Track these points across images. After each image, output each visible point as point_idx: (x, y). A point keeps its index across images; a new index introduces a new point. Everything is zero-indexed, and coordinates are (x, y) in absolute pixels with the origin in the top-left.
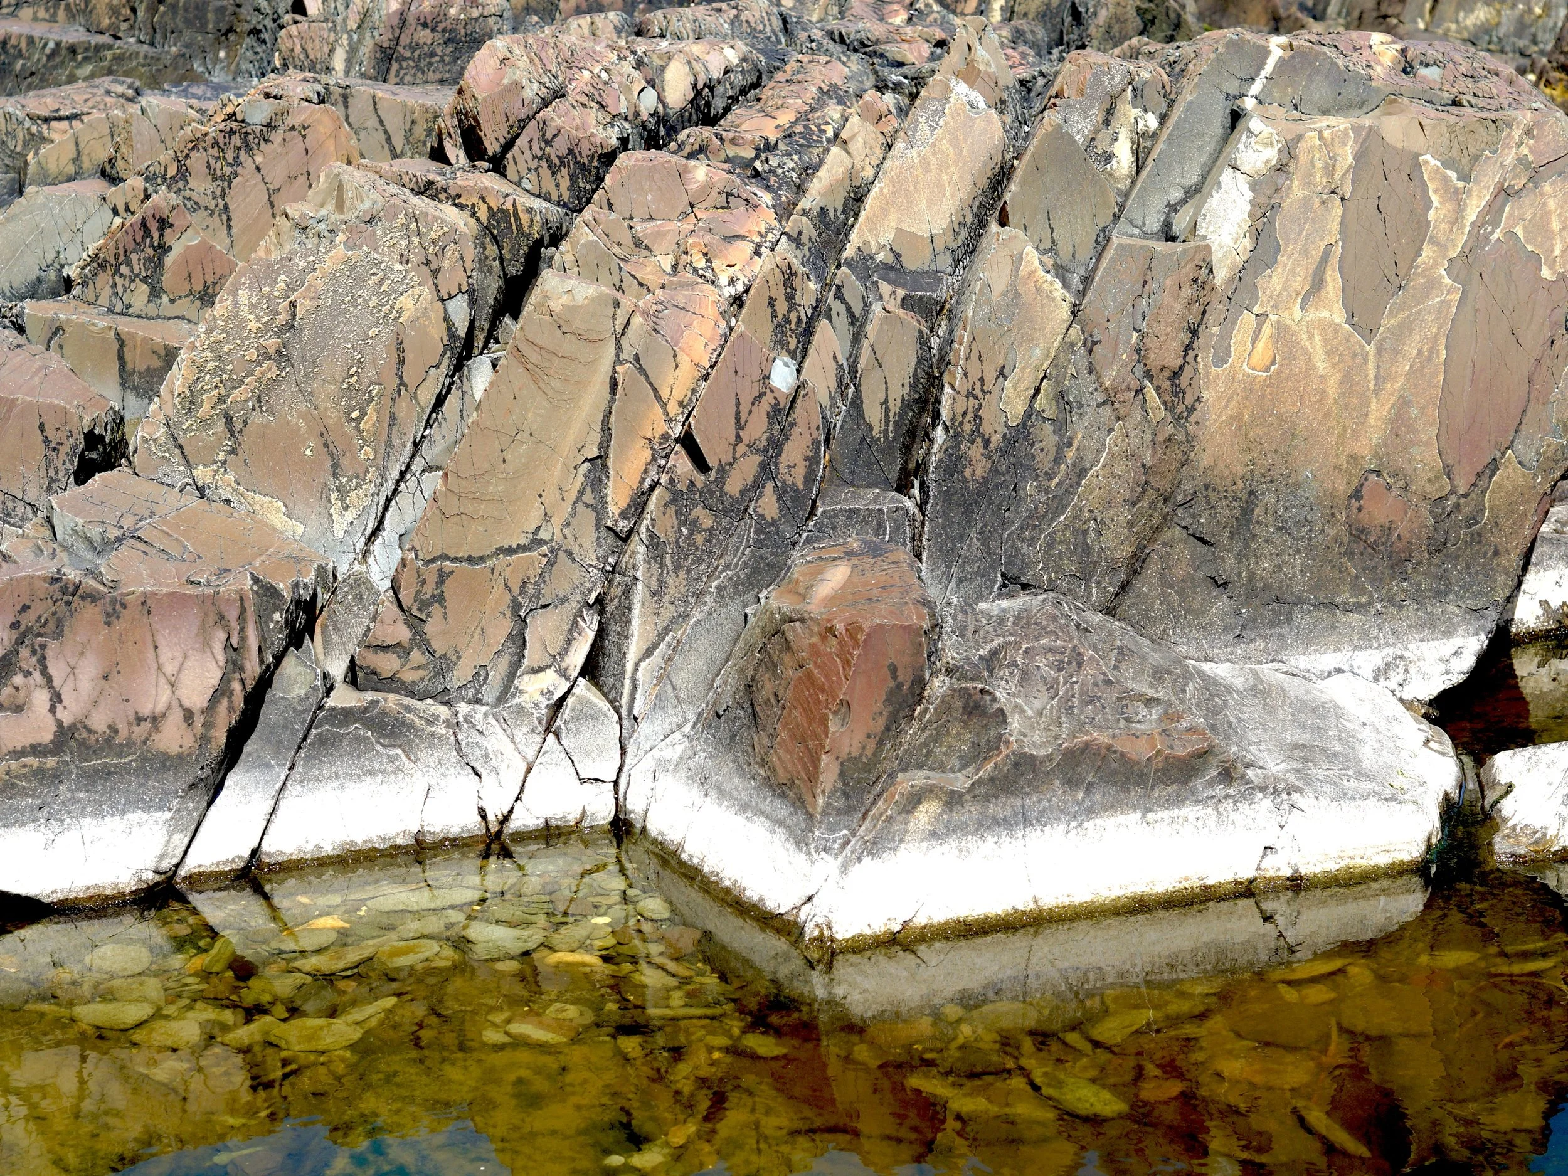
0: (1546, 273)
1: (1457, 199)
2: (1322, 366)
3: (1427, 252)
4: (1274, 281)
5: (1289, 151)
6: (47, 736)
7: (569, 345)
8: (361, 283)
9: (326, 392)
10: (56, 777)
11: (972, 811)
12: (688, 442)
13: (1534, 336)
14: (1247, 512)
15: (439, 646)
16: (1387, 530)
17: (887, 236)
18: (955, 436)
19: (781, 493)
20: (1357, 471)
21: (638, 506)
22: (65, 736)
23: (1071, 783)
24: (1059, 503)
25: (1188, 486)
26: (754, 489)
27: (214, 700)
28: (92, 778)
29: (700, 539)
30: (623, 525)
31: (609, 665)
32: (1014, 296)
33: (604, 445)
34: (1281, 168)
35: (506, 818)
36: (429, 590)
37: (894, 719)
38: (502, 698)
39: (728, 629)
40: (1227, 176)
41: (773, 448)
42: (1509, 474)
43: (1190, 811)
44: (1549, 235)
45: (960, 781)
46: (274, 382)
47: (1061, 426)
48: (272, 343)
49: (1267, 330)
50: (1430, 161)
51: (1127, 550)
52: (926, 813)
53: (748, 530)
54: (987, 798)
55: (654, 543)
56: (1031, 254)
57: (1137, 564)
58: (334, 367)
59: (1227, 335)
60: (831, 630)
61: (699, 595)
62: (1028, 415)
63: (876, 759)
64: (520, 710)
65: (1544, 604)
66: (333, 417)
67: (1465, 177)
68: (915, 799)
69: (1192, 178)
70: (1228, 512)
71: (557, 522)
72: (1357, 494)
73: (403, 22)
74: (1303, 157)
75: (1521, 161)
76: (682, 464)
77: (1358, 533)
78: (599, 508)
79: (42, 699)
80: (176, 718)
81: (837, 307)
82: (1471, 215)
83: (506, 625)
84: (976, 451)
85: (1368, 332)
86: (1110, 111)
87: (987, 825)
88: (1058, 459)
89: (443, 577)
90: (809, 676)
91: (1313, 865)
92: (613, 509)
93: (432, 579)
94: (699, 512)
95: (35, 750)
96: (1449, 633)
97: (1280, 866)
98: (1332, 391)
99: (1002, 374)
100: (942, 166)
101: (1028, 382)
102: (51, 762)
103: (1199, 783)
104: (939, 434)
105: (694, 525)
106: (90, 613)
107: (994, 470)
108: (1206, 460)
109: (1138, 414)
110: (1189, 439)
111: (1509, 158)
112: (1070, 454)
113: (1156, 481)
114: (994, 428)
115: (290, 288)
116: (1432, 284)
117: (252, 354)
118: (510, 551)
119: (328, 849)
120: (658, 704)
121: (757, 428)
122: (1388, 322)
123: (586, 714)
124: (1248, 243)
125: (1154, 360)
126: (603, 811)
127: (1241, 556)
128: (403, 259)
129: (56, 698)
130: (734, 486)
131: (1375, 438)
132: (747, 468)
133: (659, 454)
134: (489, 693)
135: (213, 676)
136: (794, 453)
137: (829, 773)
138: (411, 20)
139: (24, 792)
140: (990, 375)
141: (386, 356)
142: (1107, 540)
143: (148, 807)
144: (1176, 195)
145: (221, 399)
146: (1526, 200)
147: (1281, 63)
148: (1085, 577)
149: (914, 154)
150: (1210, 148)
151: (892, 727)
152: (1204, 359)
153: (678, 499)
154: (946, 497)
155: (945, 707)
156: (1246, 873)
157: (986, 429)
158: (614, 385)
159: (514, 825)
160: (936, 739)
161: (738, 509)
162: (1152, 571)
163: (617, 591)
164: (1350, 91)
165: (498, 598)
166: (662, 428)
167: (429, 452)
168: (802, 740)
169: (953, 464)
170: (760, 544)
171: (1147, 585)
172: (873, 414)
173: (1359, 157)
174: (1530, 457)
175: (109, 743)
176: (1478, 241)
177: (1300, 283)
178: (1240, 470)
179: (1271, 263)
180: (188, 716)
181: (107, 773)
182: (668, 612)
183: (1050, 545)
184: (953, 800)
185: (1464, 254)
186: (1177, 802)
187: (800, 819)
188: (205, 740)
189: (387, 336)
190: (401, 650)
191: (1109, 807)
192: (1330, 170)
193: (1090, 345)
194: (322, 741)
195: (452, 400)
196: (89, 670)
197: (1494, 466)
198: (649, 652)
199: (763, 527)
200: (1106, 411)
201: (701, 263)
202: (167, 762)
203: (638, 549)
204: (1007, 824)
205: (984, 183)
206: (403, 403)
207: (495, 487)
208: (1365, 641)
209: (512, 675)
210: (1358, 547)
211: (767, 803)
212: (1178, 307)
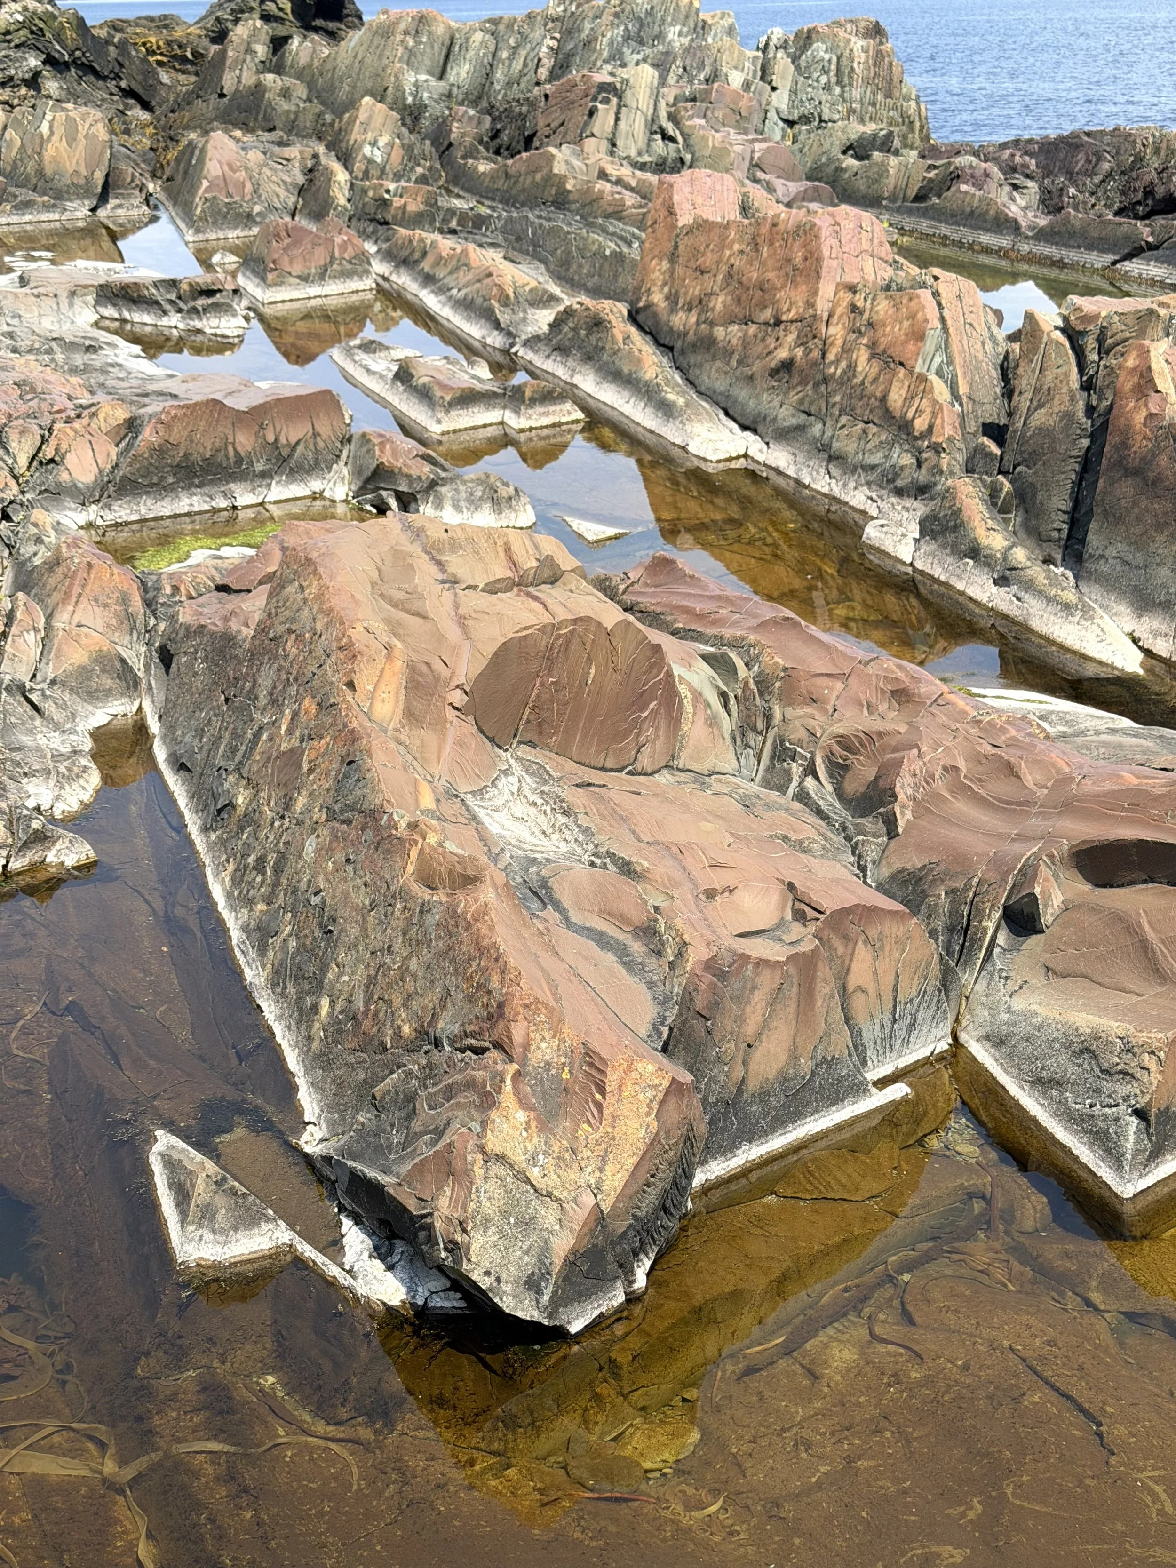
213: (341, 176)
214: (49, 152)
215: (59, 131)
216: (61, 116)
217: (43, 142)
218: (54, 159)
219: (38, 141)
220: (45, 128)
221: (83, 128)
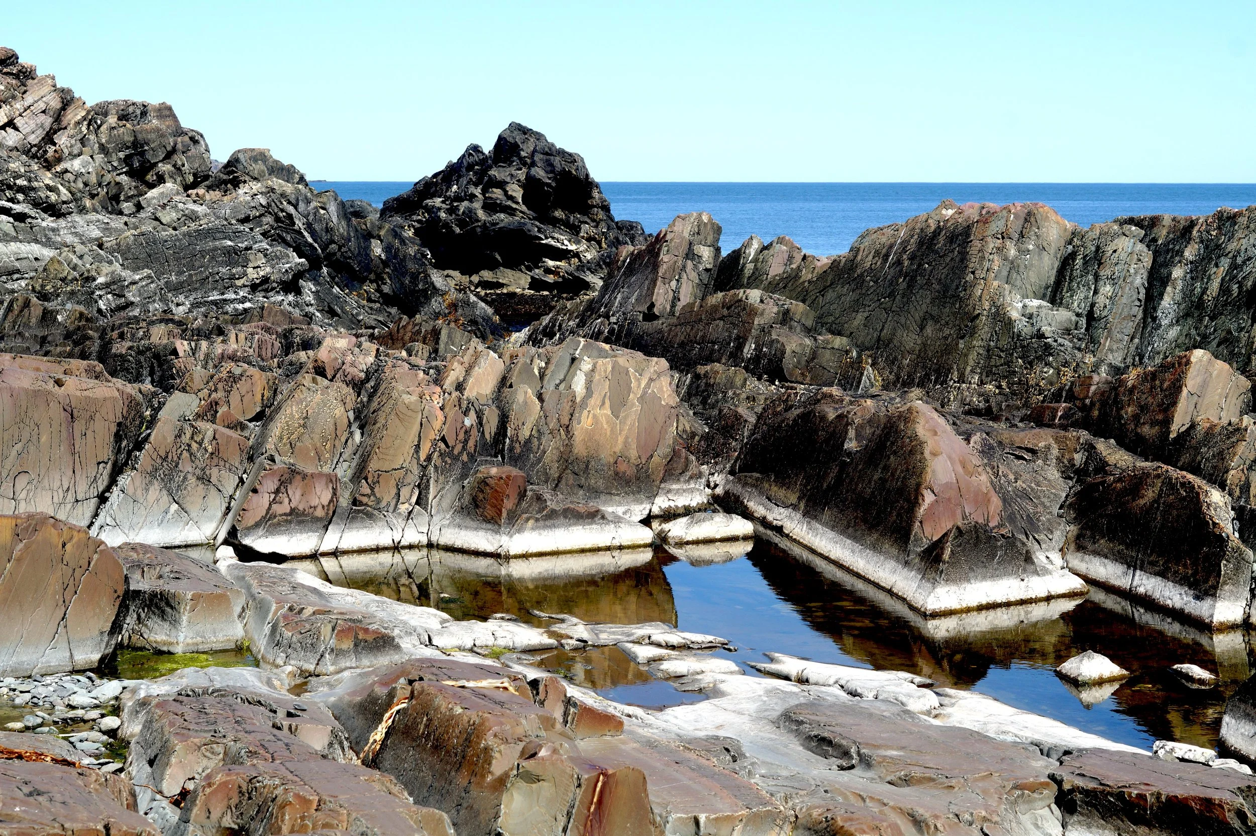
0: (663, 403)
1: (639, 381)
2: (605, 426)
3: (631, 395)
4: (592, 402)
5: (594, 366)
6: (288, 511)
7: (410, 413)
8: (325, 406)
9: (316, 437)
10: (290, 522)
11: (541, 523)
12: (443, 439)
13: (661, 420)
14: (587, 466)
15: (378, 495)
16: (624, 473)
17: (475, 394)
18: (512, 441)
19: (468, 454)
20: (616, 456)
21: (429, 458)
22: (293, 511)
23: (565, 517)
24: (539, 460)
25: (572, 458)
26: (461, 453)
27: (329, 503)
28: (300, 523)
29: (447, 466)
30: (425, 464)
31: (423, 502)
32: (525, 403)
33: (419, 441)
34: (593, 370)
35: (399, 542)
36: (375, 479)
37: (520, 500)
38: (394, 511)
39: (456, 492)
40: (578, 372)
41: (466, 442)
42: (656, 459)
43: (594, 526)
44: (663, 392)
45: (538, 516)
46: (303, 433)
47: (539, 439)
48: (302, 422)
49: (591, 415)
50: (631, 370)
51: (557, 475)
52: (531, 523)
53: (460, 464)
54: (545, 520)
55: (436, 467)
56: (530, 391)
57: (560, 479)
58: (318, 430)
59: (580, 416)
60: (501, 478)
61: (447, 482)
62: (530, 436)
63: (516, 510)
64: (400, 514)
65: (660, 507)
66: (318, 444)
67: (641, 375)
68: (528, 519)
69: (562, 377)
70: (583, 466)
71: (407, 462)
72: (616, 463)
73: (223, 357)
74: (598, 368)
75: (655, 371)
76: (443, 446)
77: (617, 474)
78: (418, 459)
79: (286, 500)
80: (320, 507)
81: (472, 408)
82: (643, 386)
83: (394, 491)
84: (517, 445)
85: (617, 417)
86: (532, 361)
87: (546, 527)
88: (538, 448)
89: (379, 476)
90: (496, 490)
91: (625, 543)
92: (422, 459)
93: (376, 476)
94: (447, 459)
95: (285, 514)
96: (642, 503)
97: (616, 543)
98: (608, 433)
99: (523, 424)
100: (488, 374)
101: (530, 426)
102: (289, 518)
103: (596, 519)
104: (507, 440)
105: (446, 463)
106: (298, 477)
107: (522, 451)
108: (576, 451)
109: (559, 437)
110: (572, 445)
111: (652, 371)
112: (542, 447)
113: (564, 456)
114: (522, 439)
115: (306, 406)
116: (633, 405)
117: (297, 425)
118: (395, 470)
119: (355, 548)
120: (438, 512)
121: (461, 436)
122: (622, 415)
123: (419, 514)
124: (585, 391)
125: (562, 422)
126: (424, 541)
127: (586, 479)
128: (336, 399)
129: (290, 500)
130: (456, 452)
131: (620, 447)
132: (459, 447)
133: (434, 444)
134: (391, 509)
135: (330, 496)
136: (471, 443)
137: (504, 514)
138: (225, 356)
139: (283, 526)
140: (520, 424)
141: (332, 427)
142: (552, 472)
143: (313, 532)
144: (558, 382)
145: (289, 438)
146: (657, 382)
147: (584, 346)
148: (546, 482)
149: (480, 370)
150: (566, 368)
151: (519, 503)
152: (575, 423)
153: (441, 455)
154: (510, 458)
155: (532, 498)
156: (608, 544)
157: (520, 439)
158: (421, 424)
159: (402, 544)
160: (530, 506)
161: (456, 458)
162: (563, 482)
163: (424, 481)
164: (602, 354)
165: (393, 483)
166: (434, 437)
167: (345, 456)
168: (496, 506)
169: (511, 449)
170: (463, 468)
171: (562, 485)
172: (487, 436)
173: (613, 368)
174: (661, 454)
175: (303, 513)
176: (645, 393)
177: (599, 403)
178: (585, 454)
179: (591, 396)
180: (323, 507)
181: (302, 522)
182: (440, 486)
183: (537, 472)
184: (537, 520)
185: (641, 397)
186: (591, 524)
187: (497, 527)
188: (327, 514)
189: (332, 422)
190: (368, 496)
191: (575, 524)
192: (605, 371)
193: (546, 417)
194: (353, 517)
195: (350, 441)
196: (298, 493)
197: (652, 456)
198: (435, 497)
199: (464, 463)
200: (550, 436)
201: (428, 398)
202: (318, 519)
203: (431, 469)
204: (550, 527)
205: (500, 380)
206: (337, 442)
207: (392, 452)
208: (620, 504)
209: (396, 505)
210: (617, 478)
211: (484, 525)
212: (568, 408)
213: (1216, 496)
214: (584, 424)
215: (603, 388)
216: (606, 365)
217: (575, 407)
218: (590, 435)
219: (567, 407)
220: (579, 384)
221: (639, 385)
